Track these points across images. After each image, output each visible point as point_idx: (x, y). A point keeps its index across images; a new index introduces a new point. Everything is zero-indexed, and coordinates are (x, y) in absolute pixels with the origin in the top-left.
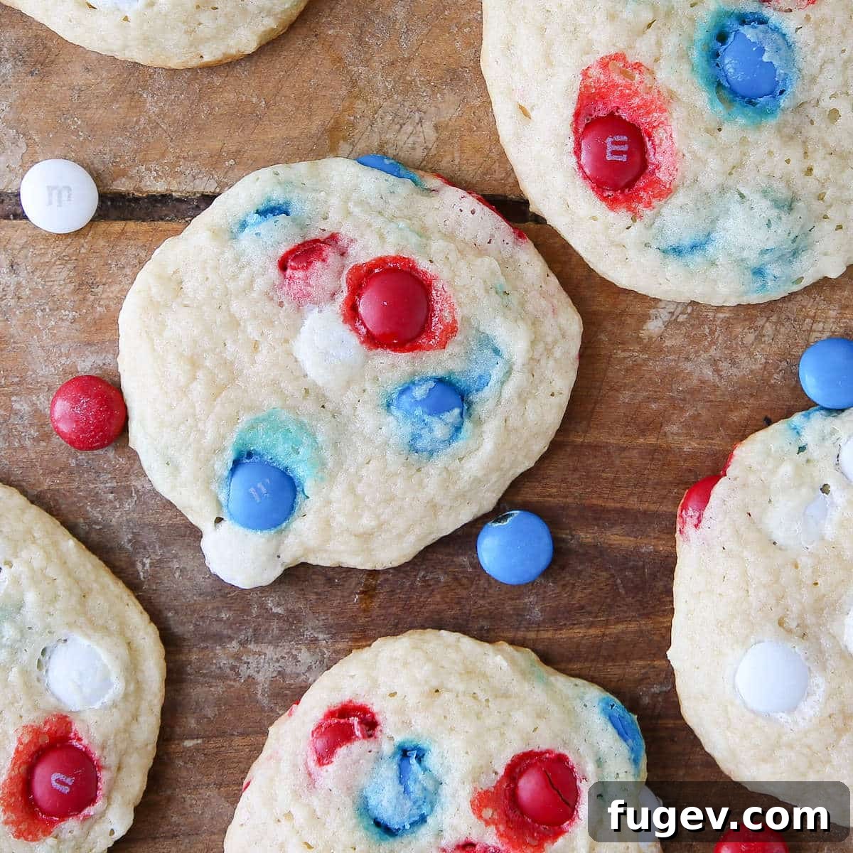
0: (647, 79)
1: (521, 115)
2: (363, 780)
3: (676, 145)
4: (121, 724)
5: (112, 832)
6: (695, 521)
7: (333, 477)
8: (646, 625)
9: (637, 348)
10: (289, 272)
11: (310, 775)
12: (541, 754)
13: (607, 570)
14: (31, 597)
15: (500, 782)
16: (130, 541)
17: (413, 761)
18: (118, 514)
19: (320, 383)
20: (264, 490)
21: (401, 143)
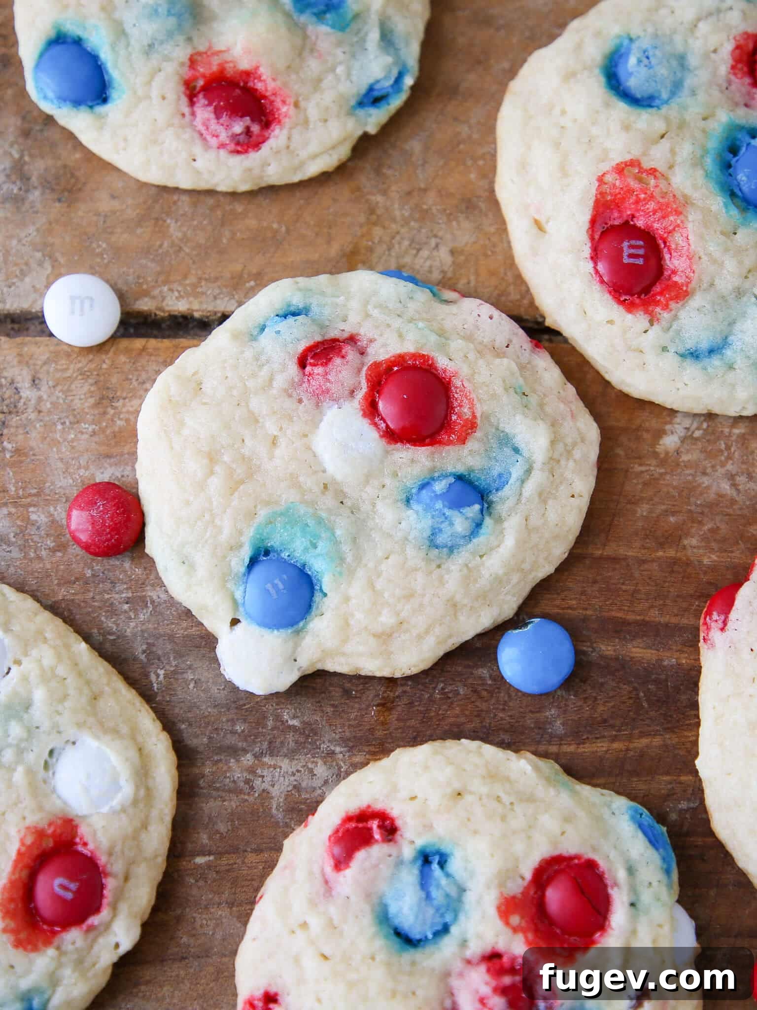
0: (663, 184)
1: (535, 230)
2: (383, 887)
3: (693, 247)
4: (130, 830)
5: (117, 946)
6: (720, 624)
7: (351, 572)
8: (671, 739)
9: (654, 462)
10: (308, 369)
11: (326, 882)
12: (571, 858)
13: (630, 683)
14: (39, 695)
15: (527, 888)
16: (144, 652)
17: (435, 866)
18: (132, 624)
19: (339, 477)
20: (281, 586)
21: (417, 267)
